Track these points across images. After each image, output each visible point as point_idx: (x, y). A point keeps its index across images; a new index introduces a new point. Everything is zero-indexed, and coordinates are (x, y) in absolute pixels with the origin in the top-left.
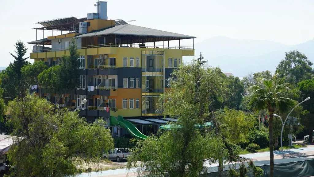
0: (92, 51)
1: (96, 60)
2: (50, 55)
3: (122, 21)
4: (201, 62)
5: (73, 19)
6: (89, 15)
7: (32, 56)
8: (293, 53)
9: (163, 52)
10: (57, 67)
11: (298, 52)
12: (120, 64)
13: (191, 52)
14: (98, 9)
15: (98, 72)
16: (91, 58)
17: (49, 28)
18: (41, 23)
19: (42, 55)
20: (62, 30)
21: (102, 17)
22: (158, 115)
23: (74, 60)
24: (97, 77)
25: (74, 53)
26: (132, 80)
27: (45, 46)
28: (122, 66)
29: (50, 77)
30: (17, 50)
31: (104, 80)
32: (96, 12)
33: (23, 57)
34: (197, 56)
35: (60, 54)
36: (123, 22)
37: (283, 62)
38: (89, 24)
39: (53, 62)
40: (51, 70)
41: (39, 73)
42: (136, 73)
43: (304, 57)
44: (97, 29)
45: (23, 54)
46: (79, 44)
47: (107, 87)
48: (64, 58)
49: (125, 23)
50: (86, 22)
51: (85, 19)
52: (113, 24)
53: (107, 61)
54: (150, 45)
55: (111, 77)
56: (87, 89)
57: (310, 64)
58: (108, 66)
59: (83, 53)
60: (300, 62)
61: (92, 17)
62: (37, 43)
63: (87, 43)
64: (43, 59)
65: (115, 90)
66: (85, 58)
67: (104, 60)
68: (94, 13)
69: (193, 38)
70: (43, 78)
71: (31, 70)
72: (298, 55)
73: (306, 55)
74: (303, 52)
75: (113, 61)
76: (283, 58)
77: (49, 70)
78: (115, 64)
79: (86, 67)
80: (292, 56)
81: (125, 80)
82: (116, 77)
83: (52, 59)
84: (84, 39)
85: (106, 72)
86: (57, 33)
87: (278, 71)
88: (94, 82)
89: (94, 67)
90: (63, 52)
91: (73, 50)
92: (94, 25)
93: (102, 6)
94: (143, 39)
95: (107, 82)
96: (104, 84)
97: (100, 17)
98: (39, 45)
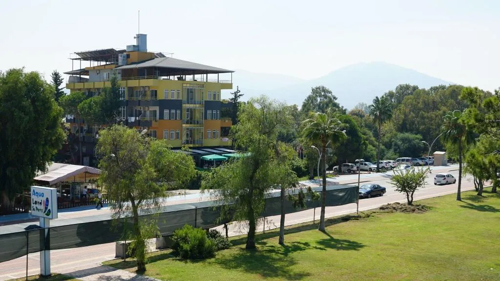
0: (133, 83)
1: (137, 92)
2: (87, 85)
3: (161, 53)
4: (237, 95)
5: (111, 51)
6: (128, 47)
7: (68, 86)
8: (319, 88)
9: (203, 85)
10: (96, 98)
11: (323, 87)
12: (161, 96)
13: (229, 86)
14: (138, 41)
15: (139, 103)
16: (131, 89)
17: (85, 59)
18: (78, 54)
19: (79, 86)
20: (100, 61)
21: (141, 48)
22: (197, 145)
23: (115, 91)
24: (138, 108)
25: (115, 85)
26: (173, 111)
27: (82, 76)
28: (164, 98)
29: (90, 107)
30: (52, 81)
31: (145, 112)
32: (135, 44)
33: (60, 87)
34: (234, 90)
35: (100, 85)
36: (161, 55)
37: (309, 97)
38: (128, 56)
39: (90, 93)
40: (91, 101)
41: (78, 103)
42: (175, 105)
43: (330, 92)
44: (136, 61)
45: (59, 85)
46: (119, 76)
47: (148, 118)
48: (105, 90)
49: (164, 56)
50: (125, 53)
51: (124, 51)
52: (152, 56)
53: (149, 93)
54: (189, 78)
55: (152, 108)
56: (127, 120)
57: (335, 98)
58: (149, 98)
59: (124, 85)
60: (325, 97)
61: (131, 49)
62: (73, 74)
63: (127, 74)
64: (80, 90)
65: (156, 121)
66: (126, 90)
67: (145, 92)
68: (134, 46)
69: (232, 72)
70: (83, 109)
71: (69, 100)
72: (324, 90)
73: (330, 90)
74: (327, 87)
75: (155, 93)
76: (309, 93)
77: (88, 101)
78: (156, 95)
79: (126, 98)
80: (317, 91)
81: (166, 112)
82: (157, 109)
83: (89, 90)
84: (124, 71)
85: (148, 104)
87: (304, 106)
88: (134, 112)
89: (134, 98)
90: (103, 83)
91: (114, 82)
92: (134, 57)
93: (142, 38)
94: (182, 72)
95: (148, 113)
96: (145, 116)
97: (139, 51)
98: (77, 76)
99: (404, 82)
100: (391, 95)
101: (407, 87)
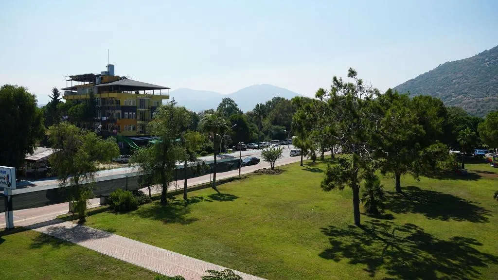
0: (105, 95)
1: (107, 101)
2: (76, 97)
4: (173, 103)
5: (92, 75)
6: (102, 72)
7: (64, 98)
8: (227, 99)
9: (151, 96)
10: (81, 105)
11: (229, 99)
12: (123, 104)
13: (167, 97)
14: (108, 69)
15: (109, 108)
16: (104, 100)
17: (75, 80)
18: (70, 77)
19: (71, 97)
20: (84, 81)
21: (110, 74)
22: (147, 135)
23: (92, 100)
24: (108, 111)
25: (92, 96)
26: (131, 113)
27: (73, 91)
29: (77, 111)
30: (53, 94)
31: (113, 113)
33: (58, 98)
34: (171, 100)
35: (83, 97)
36: (124, 78)
37: (221, 104)
38: (102, 78)
39: (78, 102)
40: (77, 107)
41: (68, 109)
42: (133, 109)
43: (233, 102)
44: (107, 81)
45: (58, 96)
46: (96, 91)
47: (115, 117)
48: (86, 100)
49: (126, 78)
50: (100, 77)
51: (100, 75)
52: (118, 78)
53: (115, 102)
54: (142, 92)
55: (117, 111)
56: (101, 119)
57: (236, 105)
58: (115, 105)
59: (98, 97)
60: (230, 104)
61: (104, 74)
62: (67, 90)
63: (101, 90)
64: (71, 100)
65: (120, 119)
66: (100, 100)
67: (113, 101)
68: (106, 72)
69: (169, 88)
70: (72, 112)
71: (63, 106)
72: (230, 100)
73: (234, 100)
74: (232, 98)
75: (118, 102)
76: (221, 101)
77: (76, 106)
78: (119, 103)
79: (101, 105)
80: (227, 101)
81: (126, 113)
82: (120, 112)
83: (77, 100)
84: (99, 87)
85: (114, 109)
86: (81, 83)
87: (218, 109)
88: (106, 114)
89: (106, 105)
90: (86, 95)
91: (91, 94)
92: (106, 78)
93: (111, 67)
94: (138, 88)
95: (114, 114)
96: (112, 116)
97: (109, 74)
98: (69, 91)
99: (277, 96)
100: (269, 103)
101: (279, 98)
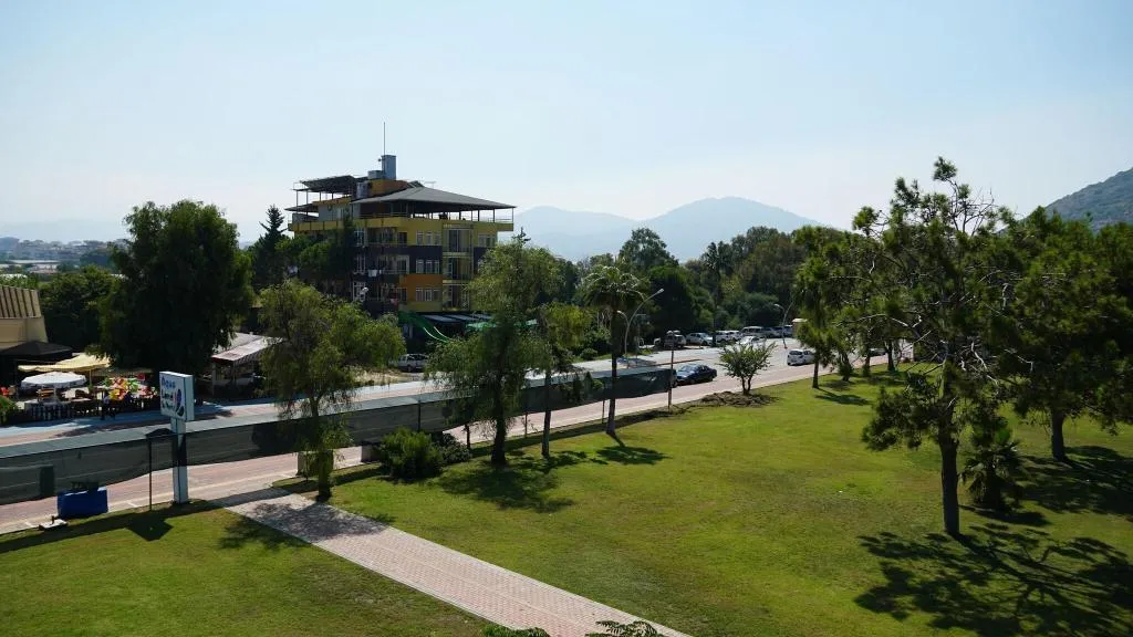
0: (374, 223)
1: (380, 234)
2: (316, 227)
3: (416, 182)
4: (522, 240)
5: (348, 178)
6: (370, 173)
7: (290, 228)
8: (642, 231)
9: (472, 225)
10: (326, 243)
11: (648, 230)
12: (412, 241)
13: (509, 227)
14: (383, 165)
15: (383, 251)
16: (373, 232)
17: (314, 190)
18: (304, 183)
19: (305, 227)
20: (333, 193)
21: (388, 176)
22: (464, 310)
23: (348, 234)
24: (382, 258)
25: (350, 224)
26: (429, 262)
27: (310, 214)
28: (416, 244)
29: (316, 256)
30: (269, 219)
31: (391, 262)
32: (380, 169)
33: (279, 229)
34: (517, 232)
35: (330, 226)
36: (417, 184)
37: (628, 243)
38: (370, 185)
39: (320, 237)
40: (318, 248)
41: (299, 252)
42: (433, 253)
43: (657, 237)
44: (382, 192)
45: (278, 225)
46: (356, 213)
47: (394, 271)
48: (335, 232)
49: (421, 186)
50: (366, 182)
51: (365, 179)
52: (404, 186)
53: (396, 237)
54: (454, 216)
55: (400, 258)
56: (367, 274)
57: (664, 245)
58: (396, 243)
59: (361, 225)
60: (650, 243)
61: (374, 176)
62: (298, 211)
63: (368, 211)
64: (306, 232)
65: (405, 275)
66: (365, 232)
67: (391, 235)
68: (378, 171)
69: (513, 207)
70: (306, 259)
71: (289, 247)
72: (649, 233)
73: (658, 234)
74: (654, 229)
75: (404, 237)
76: (629, 237)
77: (314, 248)
78: (405, 240)
79: (366, 244)
80: (641, 235)
81: (420, 262)
82: (407, 258)
83: (318, 232)
84: (363, 205)
85: (394, 251)
86: (326, 196)
87: (622, 254)
88: (377, 265)
89: (378, 244)
90: (334, 223)
91: (347, 220)
92: (377, 186)
93: (389, 161)
94: (445, 207)
95: (395, 265)
96: (390, 268)
97: (385, 177)
98: (301, 213)
99: (757, 225)
100: (740, 240)
101: (762, 230)
